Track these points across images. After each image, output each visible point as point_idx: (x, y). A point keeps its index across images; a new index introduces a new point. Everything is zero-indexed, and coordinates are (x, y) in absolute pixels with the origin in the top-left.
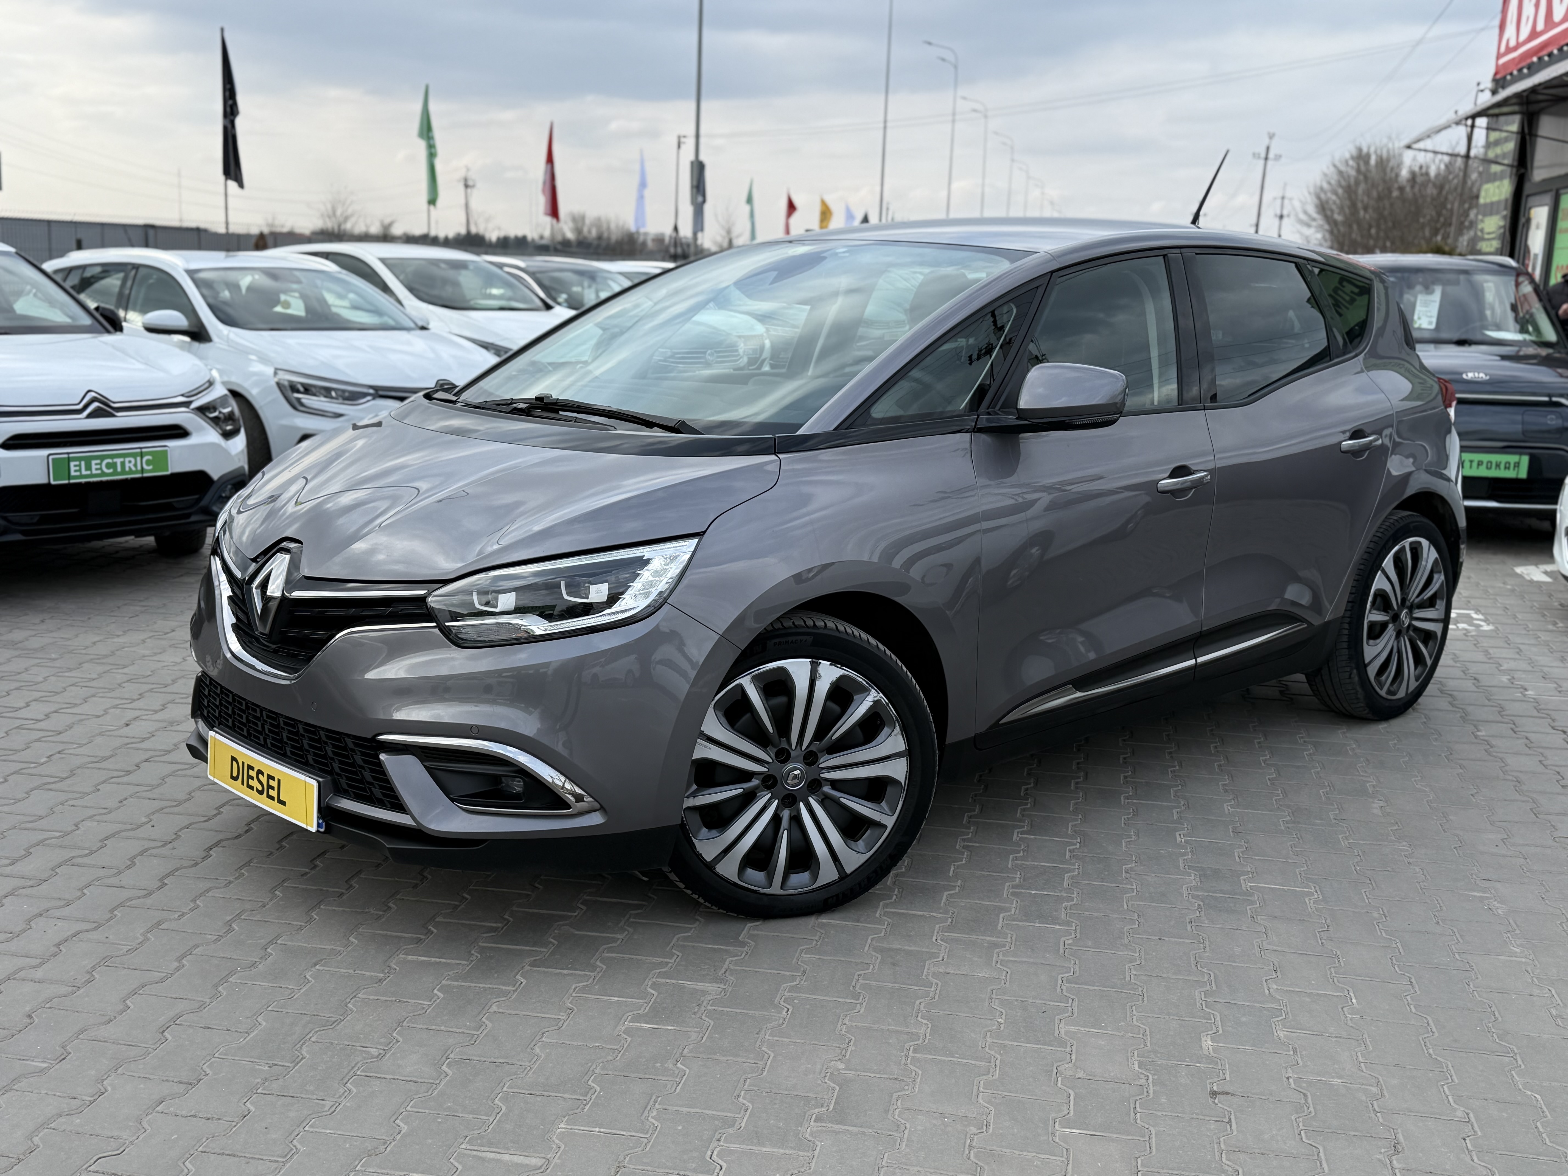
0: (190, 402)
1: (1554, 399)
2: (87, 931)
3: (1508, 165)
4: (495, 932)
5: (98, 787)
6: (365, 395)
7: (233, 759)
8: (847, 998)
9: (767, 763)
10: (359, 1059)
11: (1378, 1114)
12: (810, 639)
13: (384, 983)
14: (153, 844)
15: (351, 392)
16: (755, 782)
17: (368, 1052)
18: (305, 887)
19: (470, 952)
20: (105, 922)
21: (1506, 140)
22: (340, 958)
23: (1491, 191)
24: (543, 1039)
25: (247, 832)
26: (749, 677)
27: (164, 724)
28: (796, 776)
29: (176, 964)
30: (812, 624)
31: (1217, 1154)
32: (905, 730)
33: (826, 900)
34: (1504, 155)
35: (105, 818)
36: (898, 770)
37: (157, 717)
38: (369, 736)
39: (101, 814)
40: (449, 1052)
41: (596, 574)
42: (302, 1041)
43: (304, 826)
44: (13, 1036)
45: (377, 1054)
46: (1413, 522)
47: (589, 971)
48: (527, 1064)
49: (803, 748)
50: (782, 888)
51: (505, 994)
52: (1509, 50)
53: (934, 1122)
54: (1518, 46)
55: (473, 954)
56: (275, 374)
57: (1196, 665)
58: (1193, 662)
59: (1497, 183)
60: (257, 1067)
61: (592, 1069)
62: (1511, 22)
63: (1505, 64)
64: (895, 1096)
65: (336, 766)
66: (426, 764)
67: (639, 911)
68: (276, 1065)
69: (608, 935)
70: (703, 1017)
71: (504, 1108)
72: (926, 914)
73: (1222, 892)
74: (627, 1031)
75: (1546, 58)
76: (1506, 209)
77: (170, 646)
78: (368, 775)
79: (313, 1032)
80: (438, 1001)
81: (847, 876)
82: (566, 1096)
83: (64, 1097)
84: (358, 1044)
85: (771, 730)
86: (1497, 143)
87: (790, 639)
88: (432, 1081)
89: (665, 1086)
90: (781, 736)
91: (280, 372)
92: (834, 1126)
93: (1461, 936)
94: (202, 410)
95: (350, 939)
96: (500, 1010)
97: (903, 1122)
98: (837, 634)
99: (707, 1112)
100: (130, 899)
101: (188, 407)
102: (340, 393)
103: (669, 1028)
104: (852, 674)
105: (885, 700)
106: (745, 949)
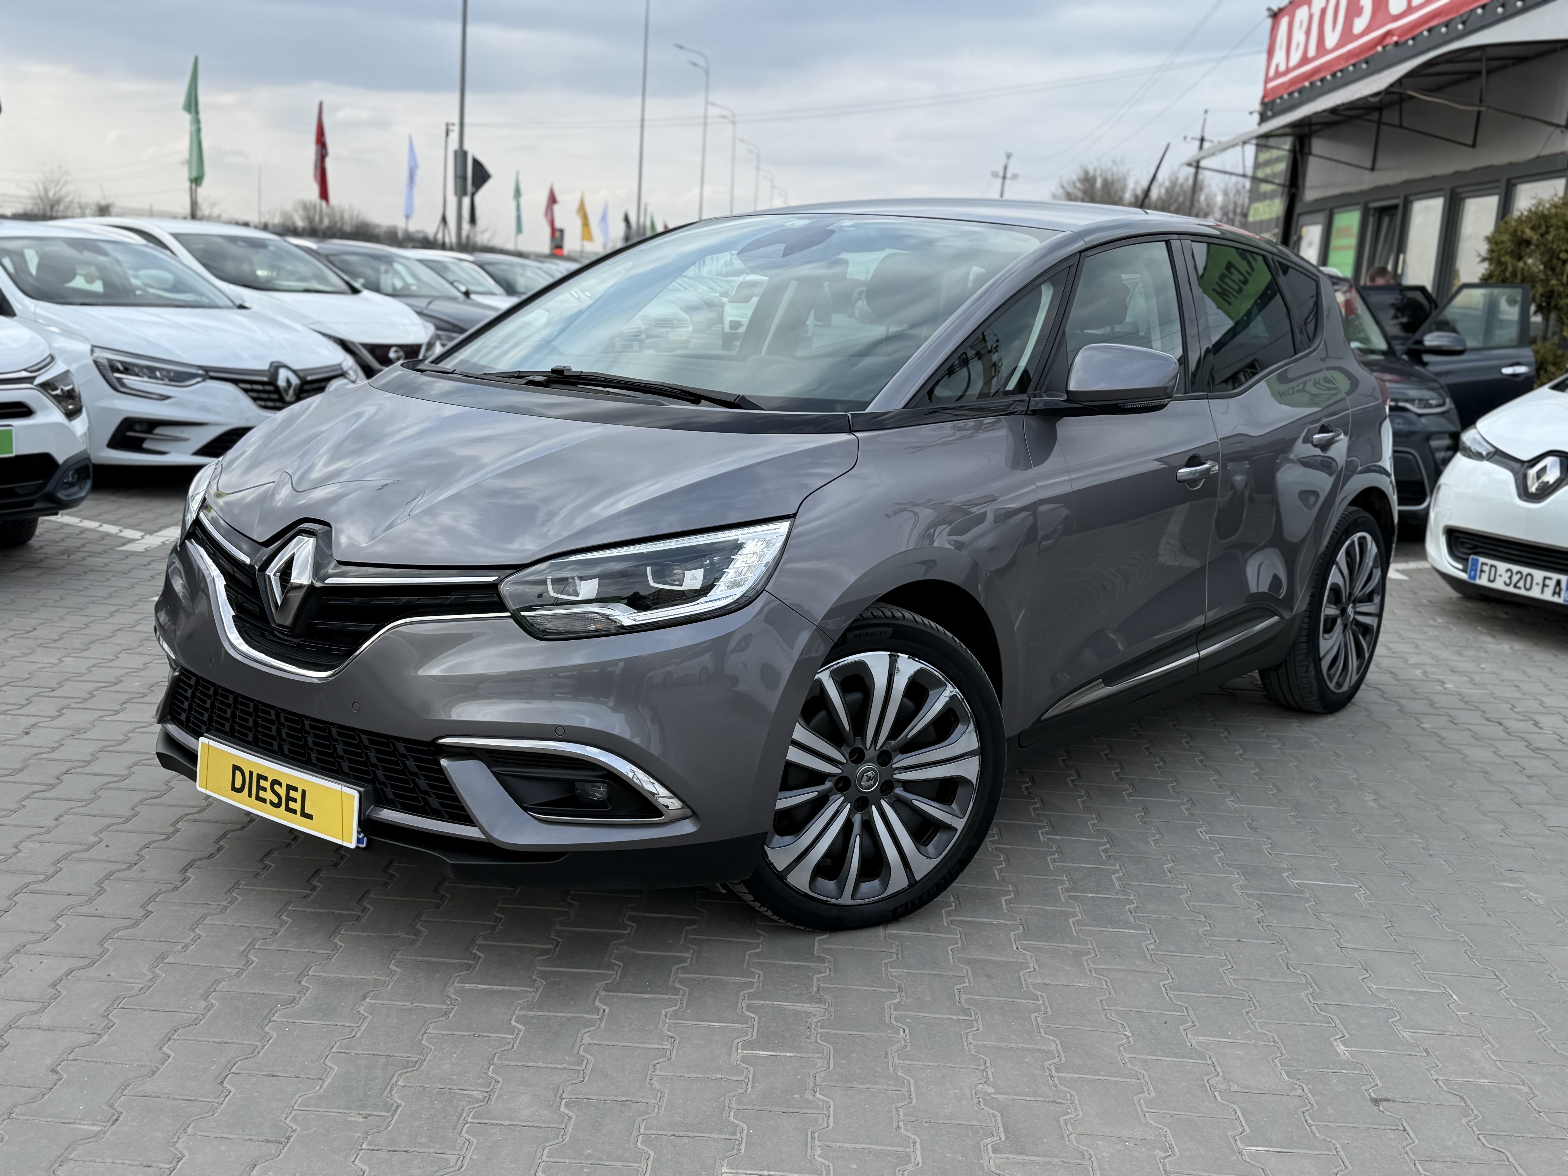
0: (34, 378)
1: (1401, 404)
2: (82, 968)
3: (1279, 185)
4: (548, 954)
5: (23, 803)
6: (194, 376)
7: (236, 768)
8: (958, 1014)
9: (841, 763)
10: (464, 1103)
11: (1541, 1114)
12: (890, 631)
13: (451, 1015)
14: (115, 867)
15: (176, 372)
16: (828, 784)
17: (471, 1096)
18: (313, 910)
19: (530, 977)
20: (98, 958)
21: (1278, 160)
22: (388, 989)
23: (1261, 209)
24: (657, 1072)
25: (219, 850)
26: (828, 671)
27: (70, 732)
28: (869, 779)
29: (203, 1004)
30: (890, 614)
31: (1411, 1165)
32: (979, 728)
33: (895, 910)
34: (1275, 175)
35: (46, 837)
36: (970, 769)
37: (58, 723)
38: (429, 739)
39: (40, 834)
40: (561, 1091)
41: (691, 557)
42: (389, 1087)
43: (340, 842)
44: (44, 1095)
45: (481, 1097)
46: (1360, 517)
47: (673, 994)
48: (653, 1101)
49: (877, 748)
50: (852, 898)
51: (592, 1023)
52: (1278, 75)
53: (1118, 1147)
54: (1288, 71)
55: (535, 980)
56: (92, 351)
57: (1199, 659)
58: (1196, 655)
59: (1267, 202)
60: (351, 1119)
61: (726, 1104)
62: (1281, 48)
63: (1273, 88)
64: (1062, 1119)
65: (380, 773)
66: (495, 769)
67: (694, 927)
68: (370, 1115)
69: (674, 954)
70: (819, 1041)
71: (652, 1153)
72: (995, 921)
73: (1273, 890)
74: (744, 1059)
75: (1319, 84)
76: (1277, 226)
77: (38, 646)
78: (423, 784)
79: (396, 1075)
80: (521, 1034)
81: (916, 882)
82: (714, 1136)
83: (136, 1166)
84: (455, 1087)
85: (847, 728)
86: (1267, 163)
87: (870, 630)
88: (557, 1126)
89: (816, 1120)
90: (855, 735)
91: (96, 350)
92: (1016, 1157)
93: (1518, 927)
94: (46, 386)
95: (390, 966)
96: (595, 1042)
97: (1085, 1148)
98: (915, 625)
99: (874, 1147)
100: (117, 930)
101: (32, 383)
102: (164, 373)
103: (789, 1054)
104: (930, 668)
105: (960, 696)
106: (826, 964)
